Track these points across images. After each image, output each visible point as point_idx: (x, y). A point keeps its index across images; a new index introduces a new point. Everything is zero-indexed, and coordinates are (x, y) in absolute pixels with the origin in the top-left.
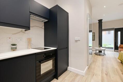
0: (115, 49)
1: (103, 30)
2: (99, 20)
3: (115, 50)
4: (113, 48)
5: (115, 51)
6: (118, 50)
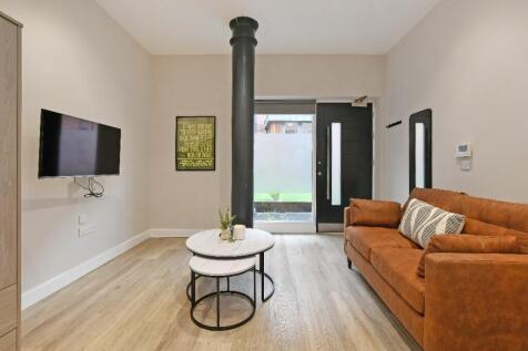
0: (319, 219)
1: (256, 107)
2: (233, 23)
3: (322, 225)
5: (317, 232)
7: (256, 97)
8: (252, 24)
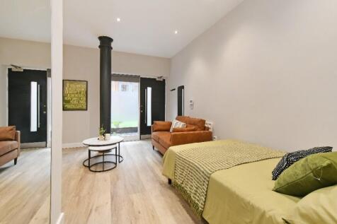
0: (141, 133)
1: (112, 77)
2: (100, 38)
3: (142, 136)
4: (137, 128)
5: (140, 139)
6: (150, 133)
7: (112, 73)
8: (110, 40)
